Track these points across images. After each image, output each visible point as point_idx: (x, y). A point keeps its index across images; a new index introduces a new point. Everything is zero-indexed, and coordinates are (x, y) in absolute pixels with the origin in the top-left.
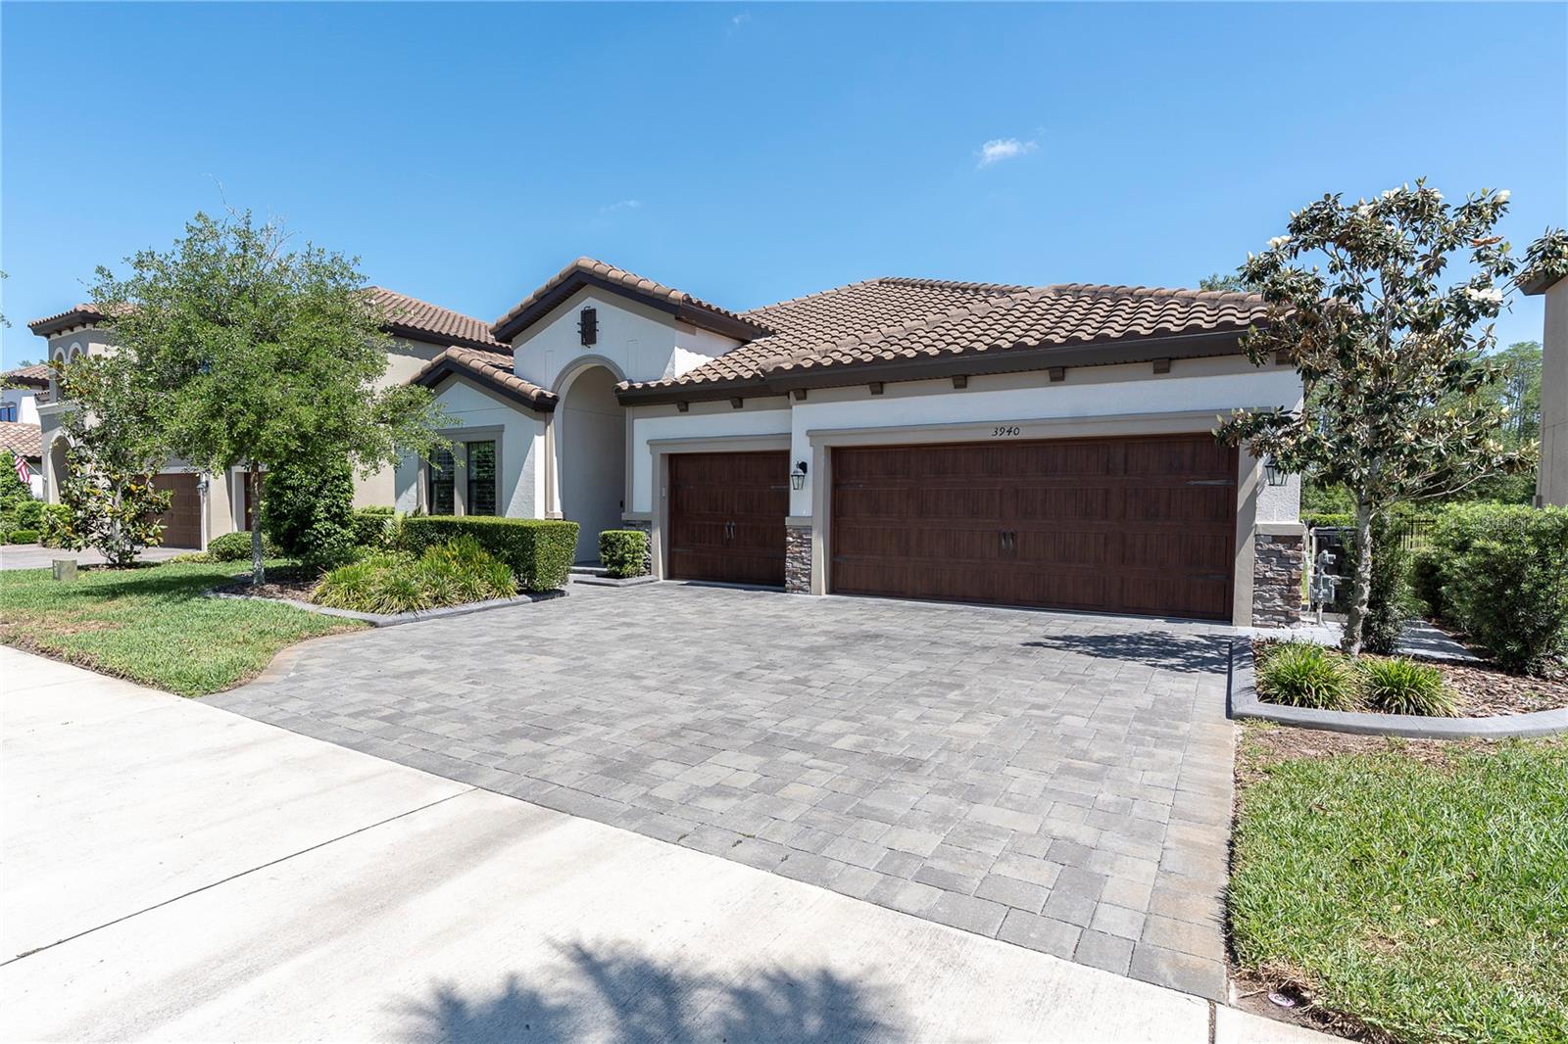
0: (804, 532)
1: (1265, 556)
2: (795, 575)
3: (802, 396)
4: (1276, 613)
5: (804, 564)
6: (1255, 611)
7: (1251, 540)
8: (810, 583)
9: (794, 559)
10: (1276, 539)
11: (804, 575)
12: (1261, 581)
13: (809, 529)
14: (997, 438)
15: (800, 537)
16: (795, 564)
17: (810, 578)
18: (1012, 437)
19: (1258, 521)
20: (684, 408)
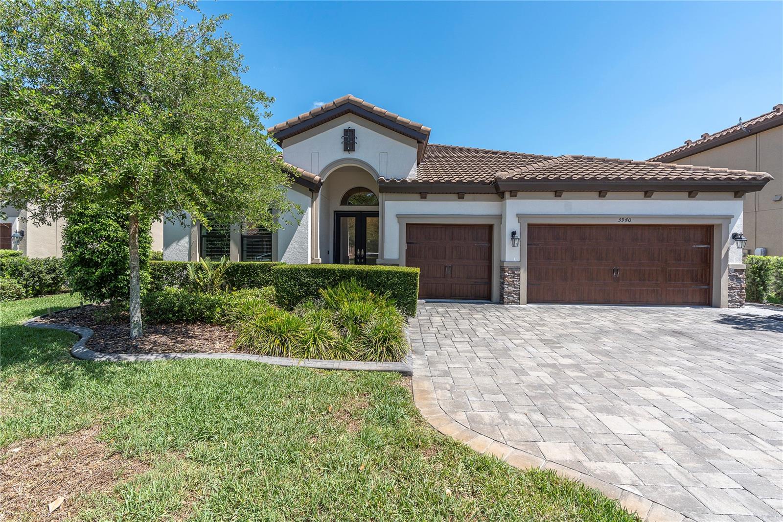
0: (515, 270)
1: (732, 278)
2: (509, 294)
3: (513, 195)
4: (736, 302)
5: (515, 288)
6: (729, 301)
7: (727, 271)
8: (519, 299)
9: (509, 285)
10: (736, 271)
11: (515, 294)
12: (731, 288)
13: (519, 269)
14: (621, 223)
15: (513, 273)
16: (510, 288)
17: (519, 295)
18: (627, 223)
19: (730, 263)
20: (423, 197)
